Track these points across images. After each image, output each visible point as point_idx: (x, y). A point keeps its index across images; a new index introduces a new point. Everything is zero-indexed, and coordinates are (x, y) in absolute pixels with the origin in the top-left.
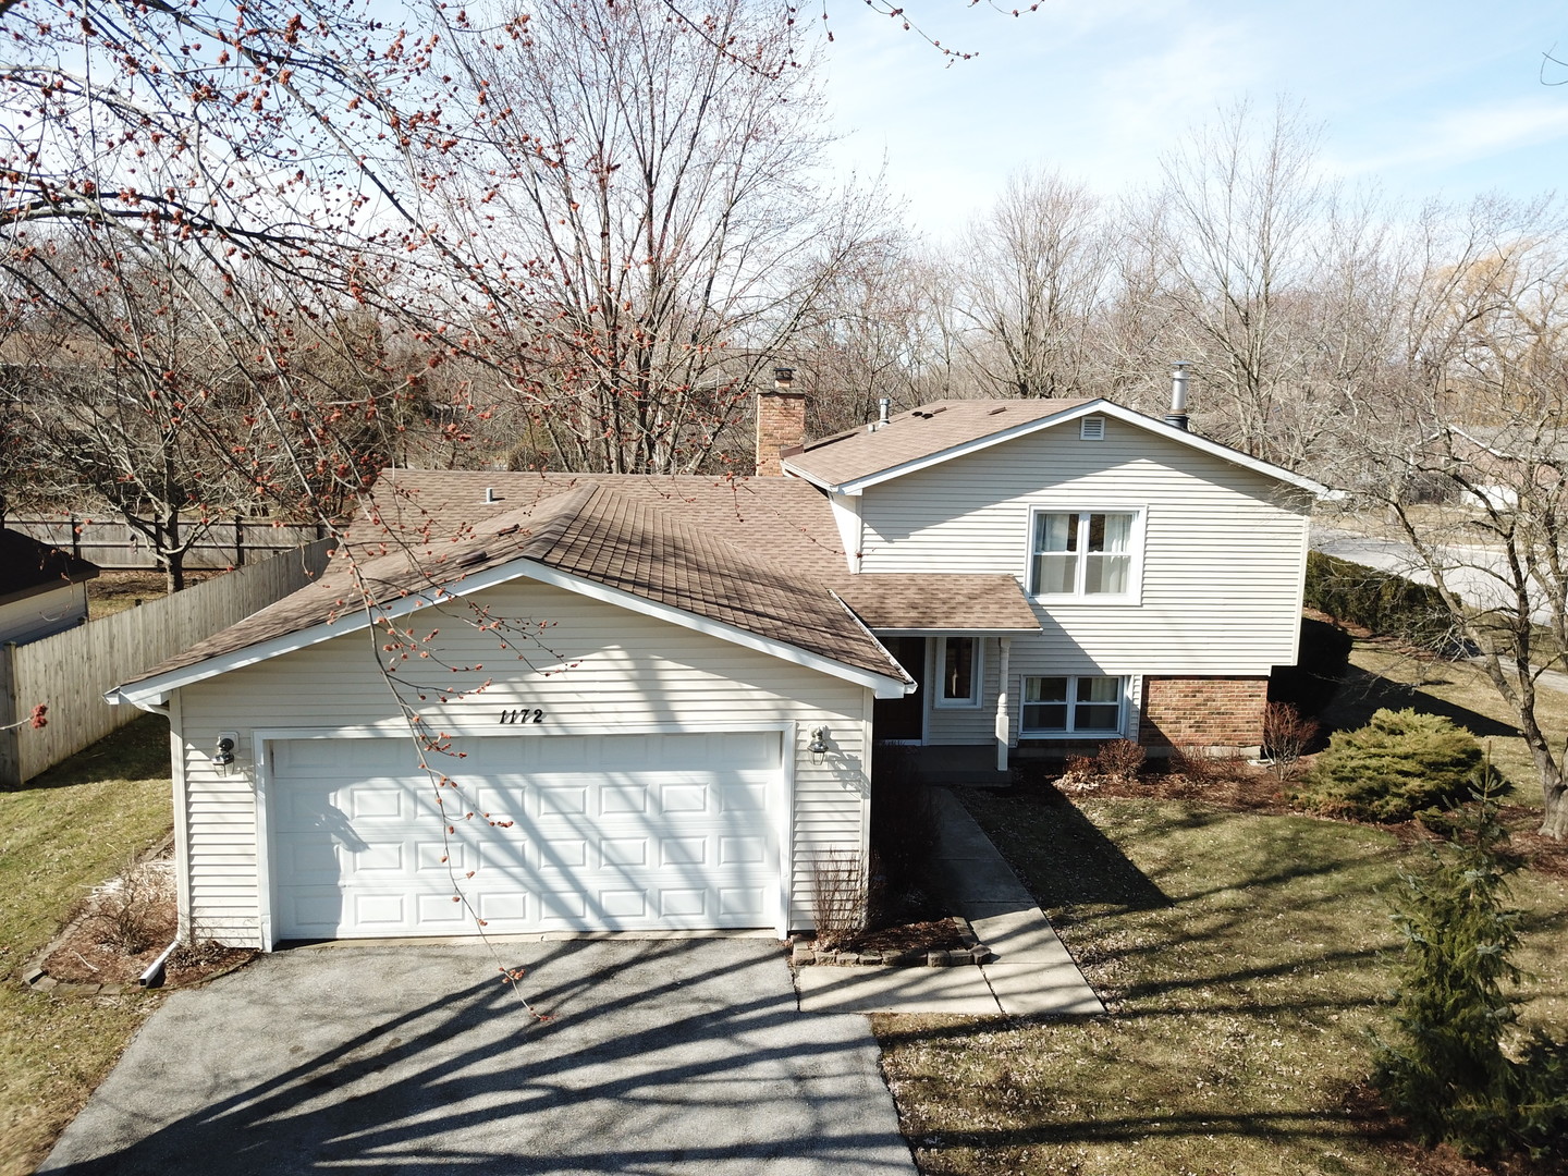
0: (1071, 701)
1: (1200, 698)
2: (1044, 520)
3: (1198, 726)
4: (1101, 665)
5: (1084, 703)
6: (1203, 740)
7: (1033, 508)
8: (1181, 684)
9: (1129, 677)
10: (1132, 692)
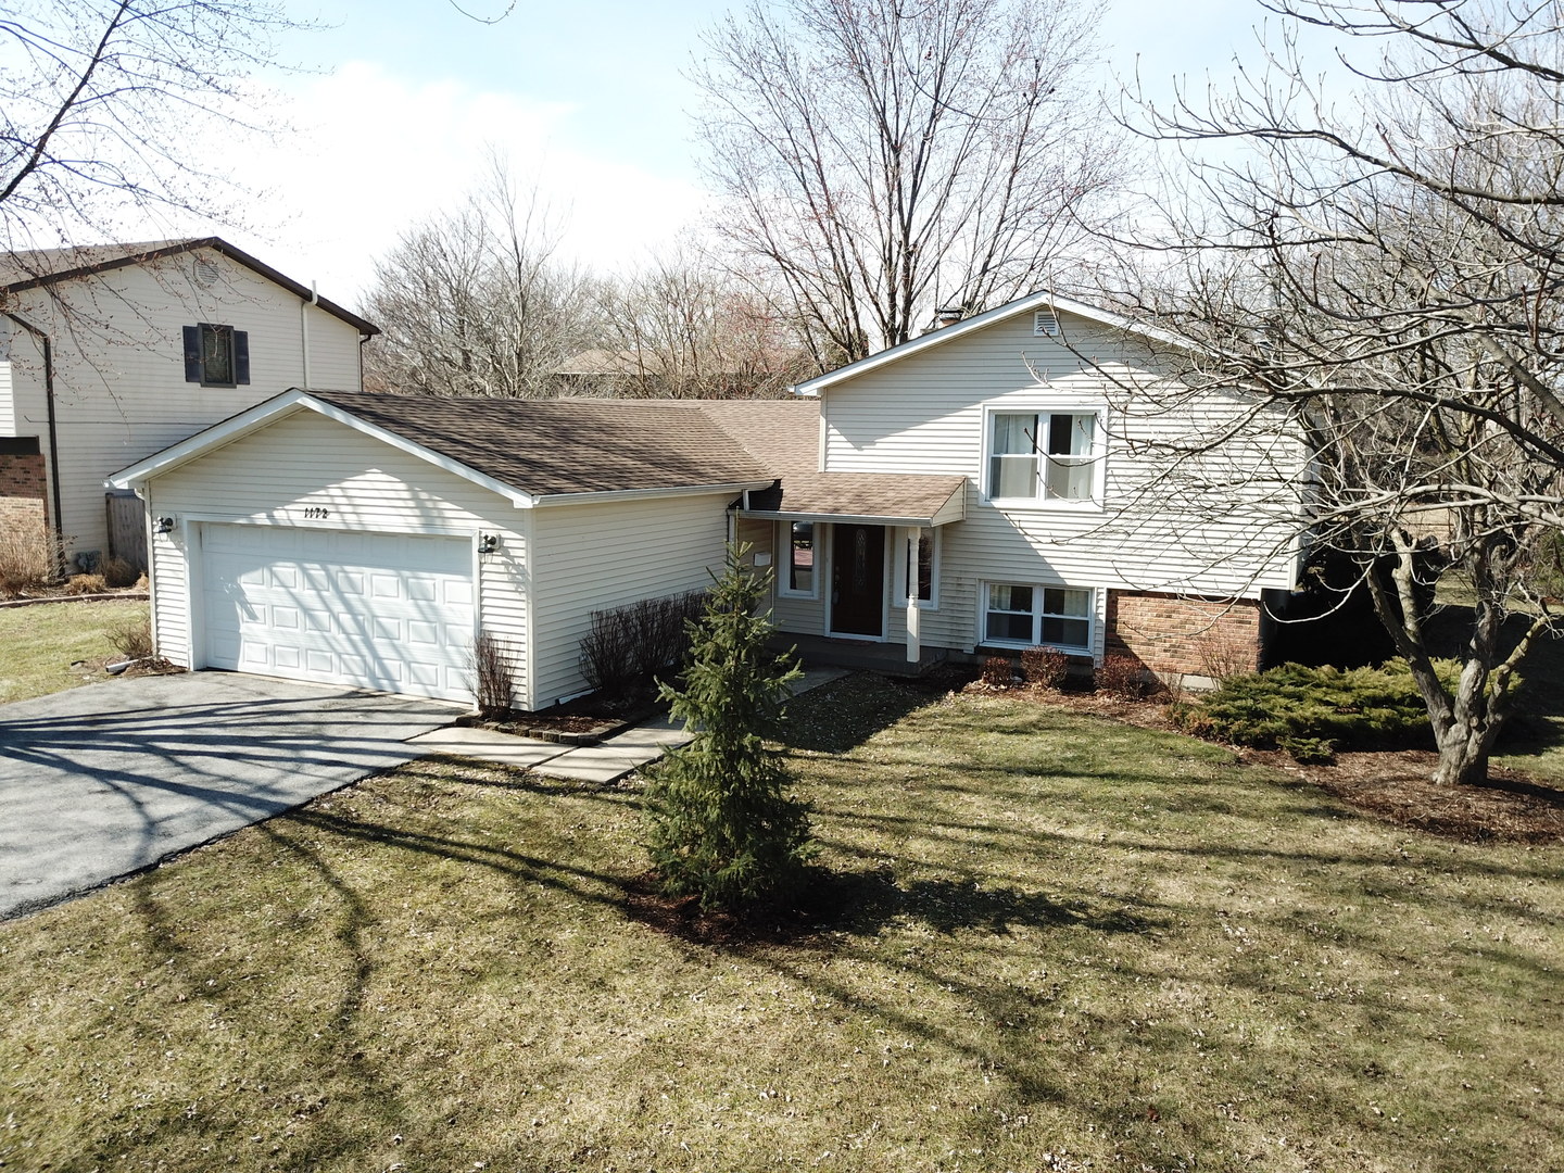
0: (1038, 612)
1: (1177, 619)
2: (1002, 421)
3: (1174, 650)
4: (1062, 575)
5: (1052, 615)
6: (1181, 666)
7: (987, 408)
8: (1153, 601)
9: (1092, 589)
10: (1099, 607)
